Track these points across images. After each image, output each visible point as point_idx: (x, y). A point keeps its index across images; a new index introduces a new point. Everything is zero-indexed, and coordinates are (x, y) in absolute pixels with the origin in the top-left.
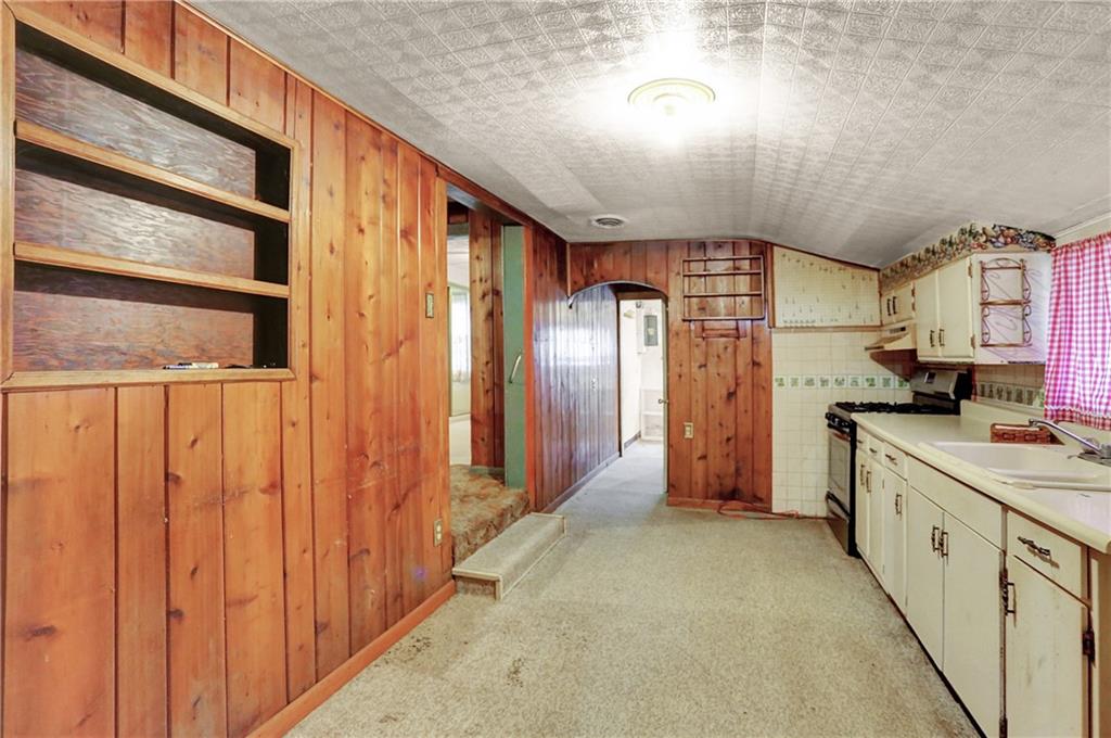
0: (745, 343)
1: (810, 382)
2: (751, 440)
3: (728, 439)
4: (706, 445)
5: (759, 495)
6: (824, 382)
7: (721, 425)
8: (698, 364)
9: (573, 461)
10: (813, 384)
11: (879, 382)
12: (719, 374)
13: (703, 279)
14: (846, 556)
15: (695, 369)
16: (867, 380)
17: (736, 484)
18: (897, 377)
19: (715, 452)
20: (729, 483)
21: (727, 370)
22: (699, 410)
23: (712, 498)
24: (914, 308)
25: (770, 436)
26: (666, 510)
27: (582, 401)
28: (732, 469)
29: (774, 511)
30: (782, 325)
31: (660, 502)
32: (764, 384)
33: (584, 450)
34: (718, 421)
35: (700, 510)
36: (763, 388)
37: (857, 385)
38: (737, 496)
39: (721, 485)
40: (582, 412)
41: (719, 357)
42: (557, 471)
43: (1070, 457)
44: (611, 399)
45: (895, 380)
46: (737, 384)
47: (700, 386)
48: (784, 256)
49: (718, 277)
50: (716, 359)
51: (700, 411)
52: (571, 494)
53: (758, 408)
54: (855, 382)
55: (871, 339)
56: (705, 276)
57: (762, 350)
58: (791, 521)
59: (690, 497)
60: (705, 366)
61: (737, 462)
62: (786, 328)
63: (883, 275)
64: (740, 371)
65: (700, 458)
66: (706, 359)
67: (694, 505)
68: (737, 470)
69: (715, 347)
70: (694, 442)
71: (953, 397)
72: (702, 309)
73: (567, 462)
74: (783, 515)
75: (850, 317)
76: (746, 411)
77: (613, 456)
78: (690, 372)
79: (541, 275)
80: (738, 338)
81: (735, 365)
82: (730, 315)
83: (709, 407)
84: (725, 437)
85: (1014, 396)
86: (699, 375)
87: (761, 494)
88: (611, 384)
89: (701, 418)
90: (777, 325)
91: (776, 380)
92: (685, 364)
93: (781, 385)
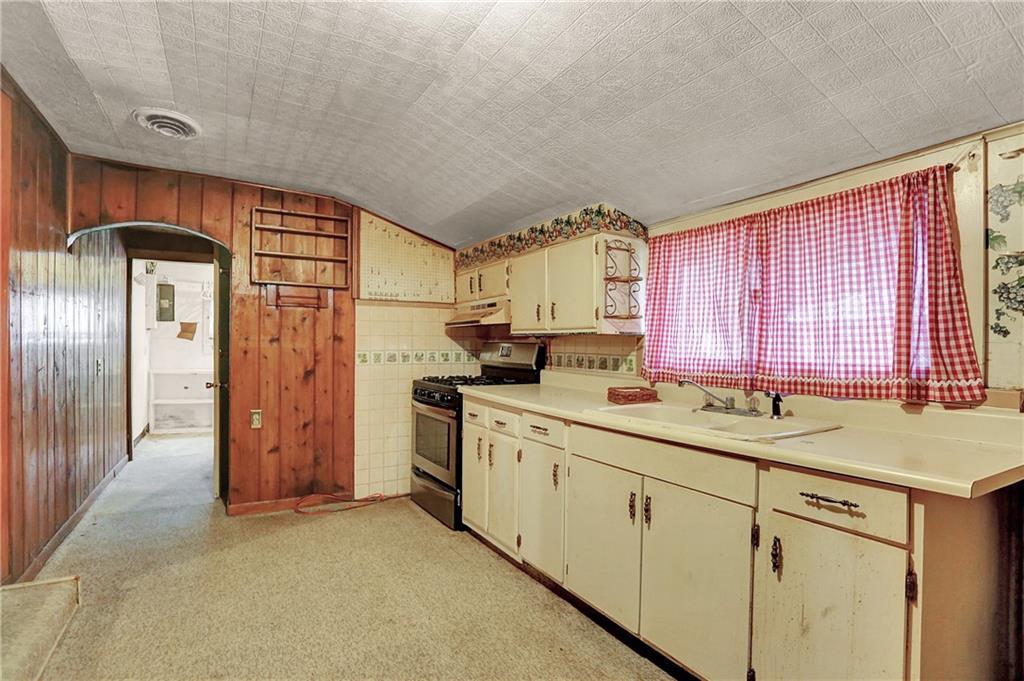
0: (327, 314)
1: (392, 358)
2: (331, 423)
3: (306, 425)
4: (279, 434)
5: (340, 483)
6: (405, 358)
7: (296, 409)
8: (269, 338)
9: (71, 479)
10: (395, 360)
11: (452, 357)
12: (294, 350)
13: (279, 235)
14: (452, 532)
15: (265, 344)
16: (443, 355)
17: (315, 475)
18: (466, 352)
19: (290, 441)
20: (306, 475)
21: (303, 344)
22: (270, 393)
23: (287, 496)
24: (508, 286)
25: (351, 417)
26: (226, 521)
27: (83, 391)
28: (310, 457)
29: (356, 498)
30: (367, 297)
31: (215, 514)
32: (346, 362)
33: (85, 462)
34: (293, 404)
35: (273, 514)
36: (345, 365)
37: (434, 360)
38: (315, 489)
39: (297, 479)
40: (84, 405)
41: (295, 329)
42: (46, 501)
43: (694, 411)
44: (118, 386)
45: (464, 355)
46: (315, 361)
47: (272, 363)
48: (371, 222)
49: (298, 236)
50: (291, 330)
51: (271, 395)
52: (70, 529)
53: (339, 386)
54: (433, 357)
55: (447, 316)
56: (282, 232)
57: (344, 322)
58: (378, 505)
59: (259, 500)
60: (278, 340)
61: (315, 451)
62: (370, 300)
63: (462, 255)
64: (320, 346)
65: (271, 451)
66: (280, 332)
67: (264, 509)
68: (316, 459)
69: (291, 318)
70: (263, 433)
71: (535, 368)
72: (275, 271)
73: (61, 484)
74: (366, 500)
75: (431, 293)
76: (326, 391)
77: (121, 462)
78: (259, 348)
79: (25, 185)
80: (318, 308)
81: (314, 339)
82: (309, 281)
83: (282, 389)
84: (302, 423)
85: (597, 364)
86: (270, 350)
87: (342, 481)
88: (118, 368)
89: (272, 402)
90: (362, 296)
91: (359, 356)
92: (254, 337)
93: (364, 361)
